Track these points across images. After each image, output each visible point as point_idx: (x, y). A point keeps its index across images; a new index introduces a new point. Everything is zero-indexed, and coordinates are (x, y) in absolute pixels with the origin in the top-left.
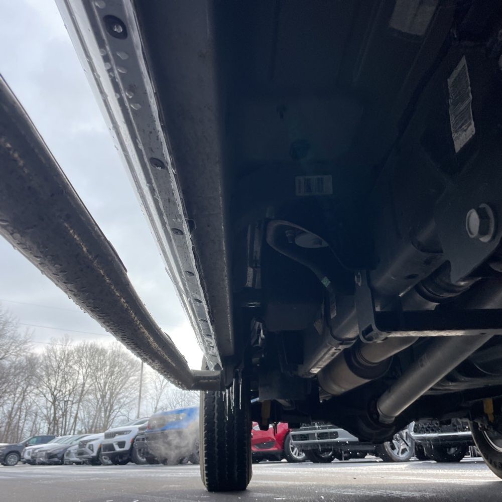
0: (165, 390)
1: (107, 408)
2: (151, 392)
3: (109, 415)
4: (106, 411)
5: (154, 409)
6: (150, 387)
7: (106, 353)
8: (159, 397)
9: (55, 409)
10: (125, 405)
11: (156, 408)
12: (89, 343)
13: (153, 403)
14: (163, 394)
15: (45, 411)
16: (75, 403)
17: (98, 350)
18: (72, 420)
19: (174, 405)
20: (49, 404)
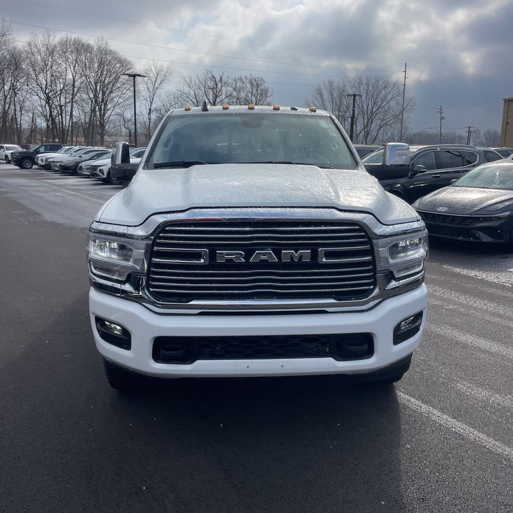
0: (158, 92)
1: (101, 106)
2: (144, 93)
3: (104, 114)
4: (100, 109)
5: (148, 111)
6: (143, 89)
7: (92, 49)
8: (153, 99)
9: (50, 107)
10: (119, 104)
11: (150, 109)
12: (72, 38)
13: (147, 104)
14: (156, 95)
15: (40, 109)
16: (69, 102)
17: (83, 45)
18: (68, 117)
19: (168, 107)
20: (43, 103)
